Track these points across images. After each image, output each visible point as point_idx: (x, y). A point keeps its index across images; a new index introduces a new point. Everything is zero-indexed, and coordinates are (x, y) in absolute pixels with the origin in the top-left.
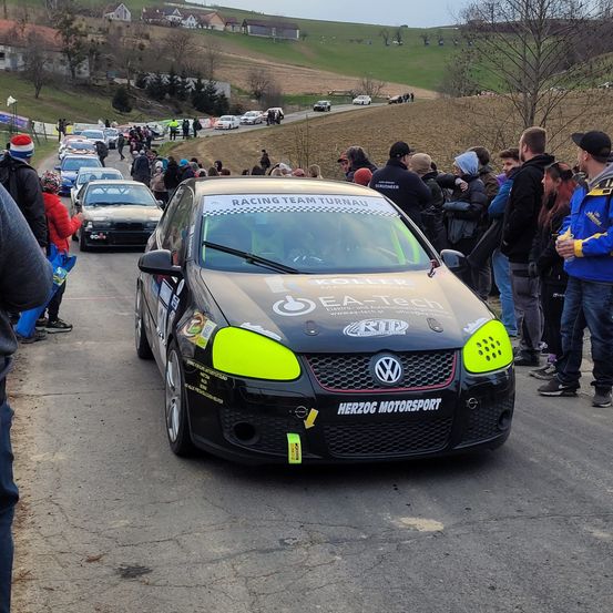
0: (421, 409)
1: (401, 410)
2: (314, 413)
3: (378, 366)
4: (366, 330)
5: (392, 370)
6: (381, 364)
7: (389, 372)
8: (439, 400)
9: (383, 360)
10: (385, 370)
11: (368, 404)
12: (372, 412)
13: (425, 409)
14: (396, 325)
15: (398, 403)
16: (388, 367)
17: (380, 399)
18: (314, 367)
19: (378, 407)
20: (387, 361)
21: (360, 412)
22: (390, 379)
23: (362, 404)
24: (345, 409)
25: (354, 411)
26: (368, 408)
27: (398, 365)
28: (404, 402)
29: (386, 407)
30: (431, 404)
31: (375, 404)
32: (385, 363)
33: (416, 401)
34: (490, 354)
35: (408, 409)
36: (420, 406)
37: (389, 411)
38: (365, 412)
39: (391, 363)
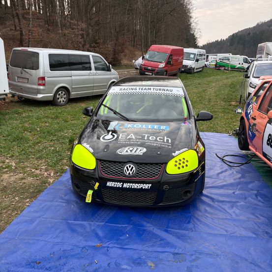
1: (133, 187)
2: (97, 184)
3: (125, 168)
4: (127, 151)
5: (131, 170)
6: (127, 167)
7: (130, 171)
8: (150, 185)
9: (128, 166)
10: (128, 170)
11: (119, 183)
12: (121, 186)
13: (143, 188)
14: (141, 150)
15: (131, 184)
16: (130, 169)
17: (124, 182)
18: (102, 165)
19: (123, 185)
20: (130, 166)
21: (115, 186)
22: (129, 174)
23: (116, 183)
24: (109, 184)
25: (113, 185)
26: (119, 185)
27: (134, 168)
28: (134, 184)
29: (125, 185)
30: (146, 186)
31: (122, 183)
33: (139, 185)
34: (181, 166)
35: (136, 187)
36: (141, 187)
37: (128, 187)
38: (118, 186)
39: (131, 167)
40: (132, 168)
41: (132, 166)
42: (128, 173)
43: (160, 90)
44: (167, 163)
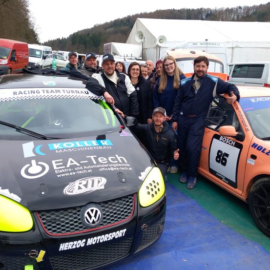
0: (114, 238)
1: (101, 241)
2: (42, 253)
3: (86, 215)
4: (80, 188)
5: (95, 216)
6: (88, 213)
7: (93, 218)
8: (125, 230)
9: (89, 210)
10: (90, 217)
11: (80, 241)
12: (83, 245)
13: (116, 237)
14: (99, 182)
15: (99, 237)
16: (93, 215)
17: (86, 237)
18: (43, 219)
19: (86, 242)
20: (92, 211)
21: (74, 247)
22: (94, 222)
23: (75, 242)
24: (63, 247)
25: (70, 247)
26: (81, 243)
27: (99, 212)
28: (103, 236)
29: (91, 241)
30: (120, 233)
31: (84, 240)
32: (90, 212)
33: (111, 234)
34: (153, 193)
35: (106, 239)
36: (113, 236)
37: (94, 243)
38: (78, 246)
39: (94, 212)
40: (96, 211)
41: (95, 209)
42: (91, 221)
43: (73, 92)
44: (137, 193)
